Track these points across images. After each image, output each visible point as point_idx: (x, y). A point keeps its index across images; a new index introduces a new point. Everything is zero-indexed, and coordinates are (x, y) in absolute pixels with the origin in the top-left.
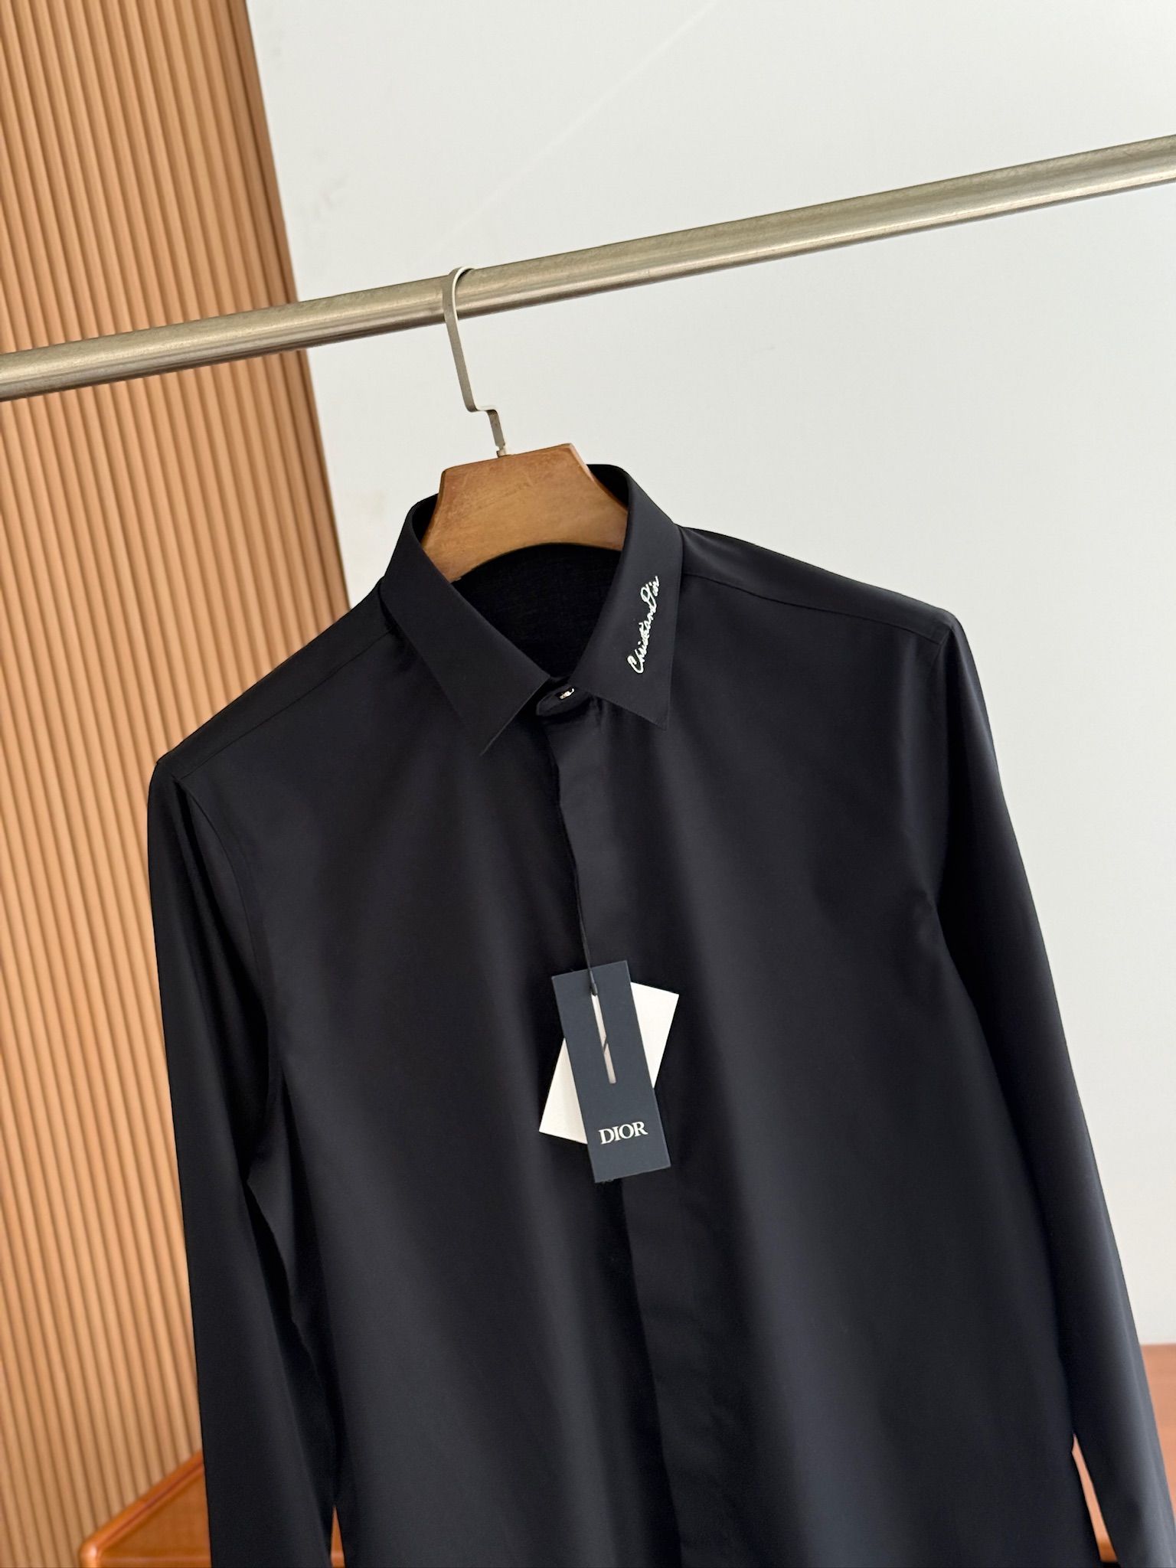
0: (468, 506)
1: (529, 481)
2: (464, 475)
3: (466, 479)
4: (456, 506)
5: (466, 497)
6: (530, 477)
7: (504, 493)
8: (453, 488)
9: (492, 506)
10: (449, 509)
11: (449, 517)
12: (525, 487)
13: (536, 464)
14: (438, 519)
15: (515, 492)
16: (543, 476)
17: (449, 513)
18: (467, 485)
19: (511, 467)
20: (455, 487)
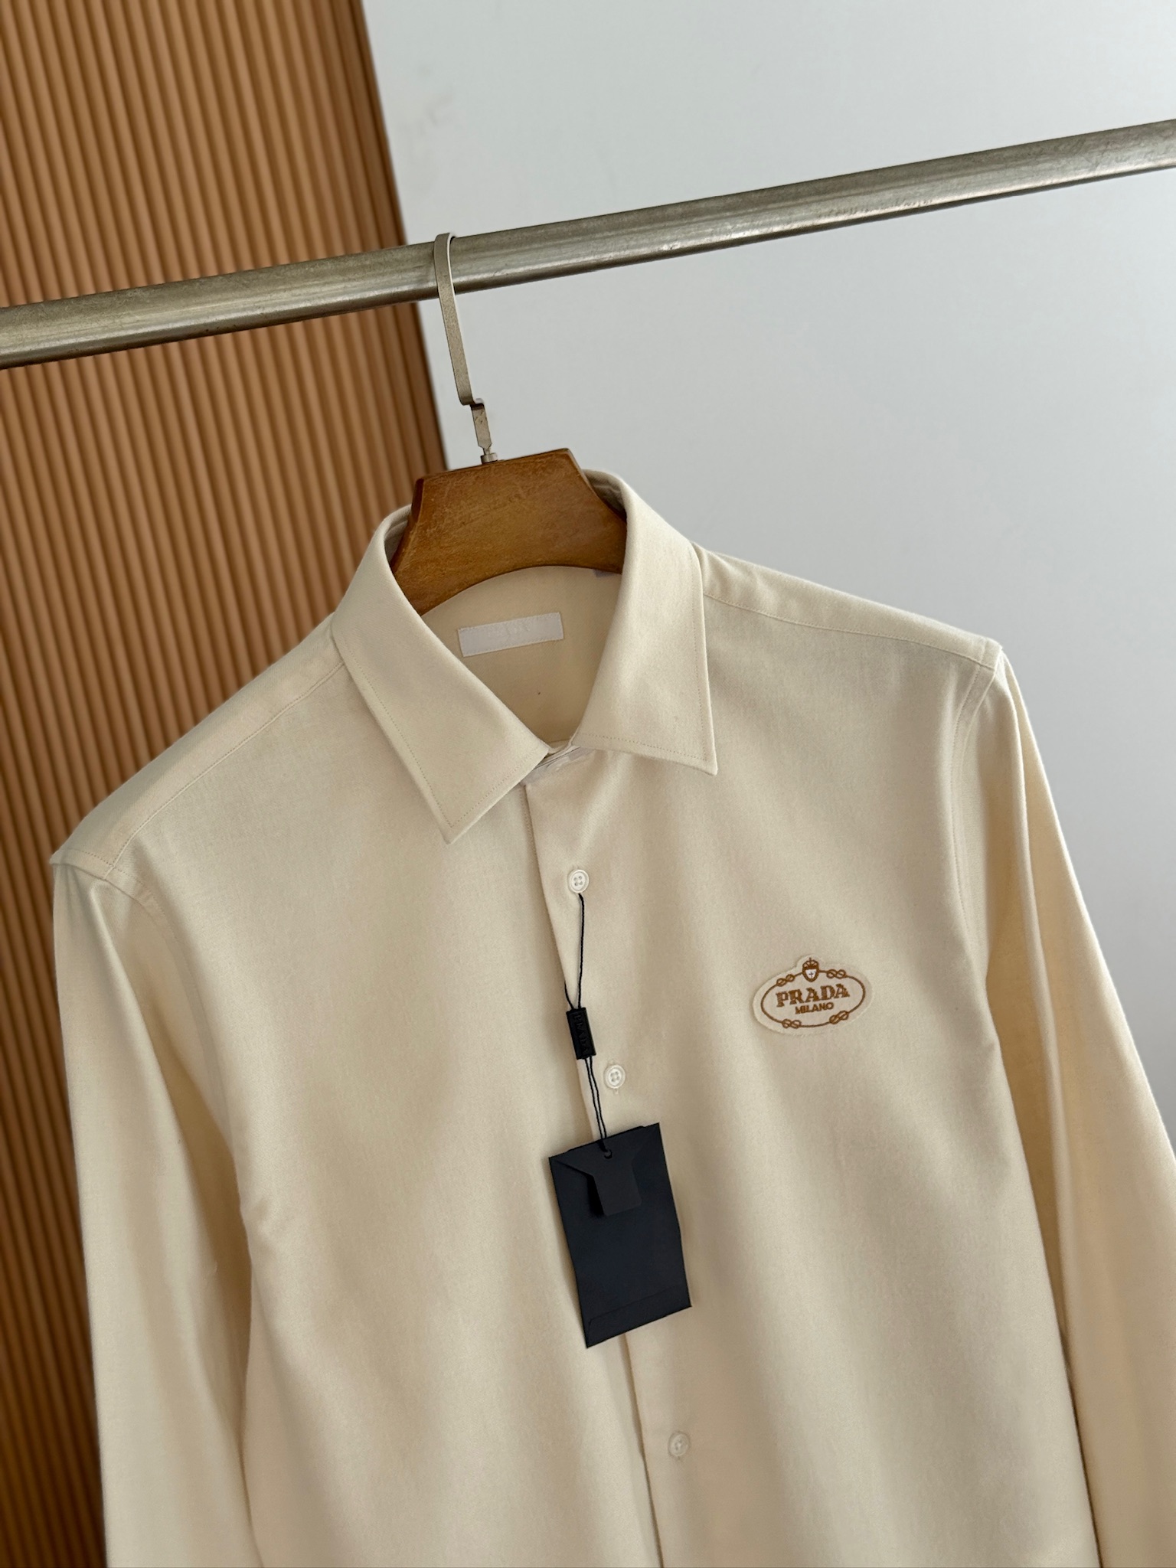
0: (449, 522)
1: (521, 491)
4: (436, 521)
5: (447, 510)
6: (522, 487)
7: (492, 506)
8: (433, 500)
9: (478, 521)
12: (517, 500)
13: (530, 473)
15: (505, 505)
16: (537, 487)
18: (448, 496)
20: (435, 498)
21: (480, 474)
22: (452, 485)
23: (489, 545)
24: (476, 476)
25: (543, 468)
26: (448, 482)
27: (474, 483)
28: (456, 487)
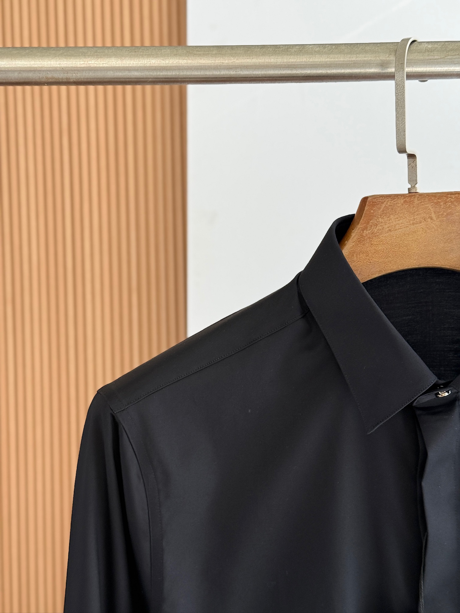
0: (380, 228)
1: (433, 215)
2: (383, 203)
3: (384, 205)
4: (371, 226)
5: (380, 220)
6: (435, 212)
7: (411, 222)
8: (372, 211)
9: (400, 230)
10: (366, 228)
11: (364, 234)
12: (429, 220)
13: (442, 204)
14: (355, 234)
15: (421, 223)
16: (445, 214)
17: (365, 231)
18: (383, 211)
19: (421, 202)
20: (374, 210)
21: (408, 199)
22: (387, 204)
24: (405, 200)
25: (451, 202)
26: (385, 201)
27: (403, 205)
28: (389, 205)
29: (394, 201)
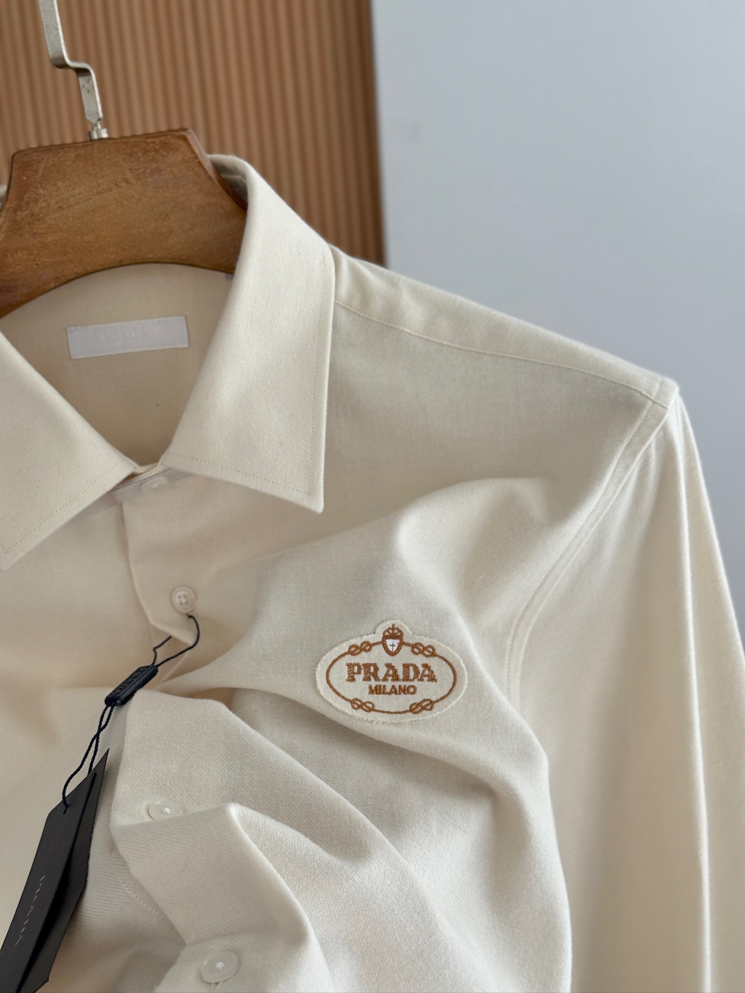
22: (48, 162)
23: (91, 234)
24: (76, 153)
25: (155, 150)
26: (43, 159)
27: (74, 162)
28: (52, 165)
29: (60, 158)
